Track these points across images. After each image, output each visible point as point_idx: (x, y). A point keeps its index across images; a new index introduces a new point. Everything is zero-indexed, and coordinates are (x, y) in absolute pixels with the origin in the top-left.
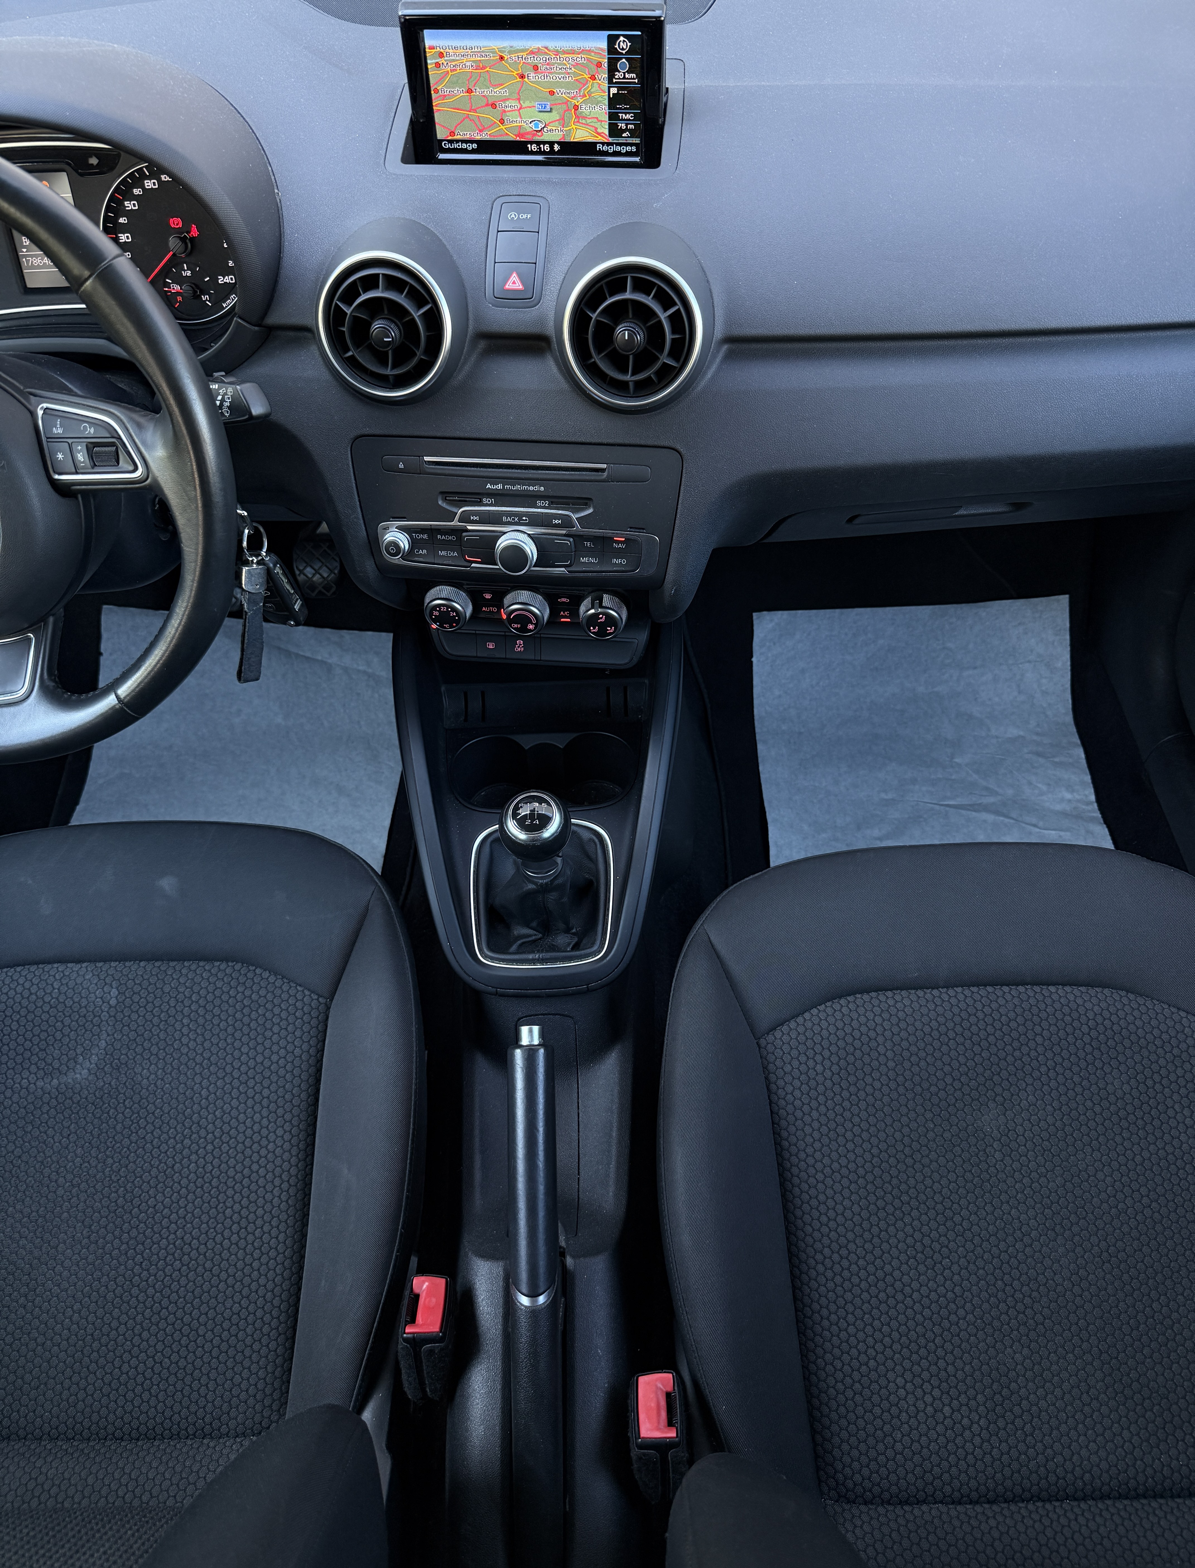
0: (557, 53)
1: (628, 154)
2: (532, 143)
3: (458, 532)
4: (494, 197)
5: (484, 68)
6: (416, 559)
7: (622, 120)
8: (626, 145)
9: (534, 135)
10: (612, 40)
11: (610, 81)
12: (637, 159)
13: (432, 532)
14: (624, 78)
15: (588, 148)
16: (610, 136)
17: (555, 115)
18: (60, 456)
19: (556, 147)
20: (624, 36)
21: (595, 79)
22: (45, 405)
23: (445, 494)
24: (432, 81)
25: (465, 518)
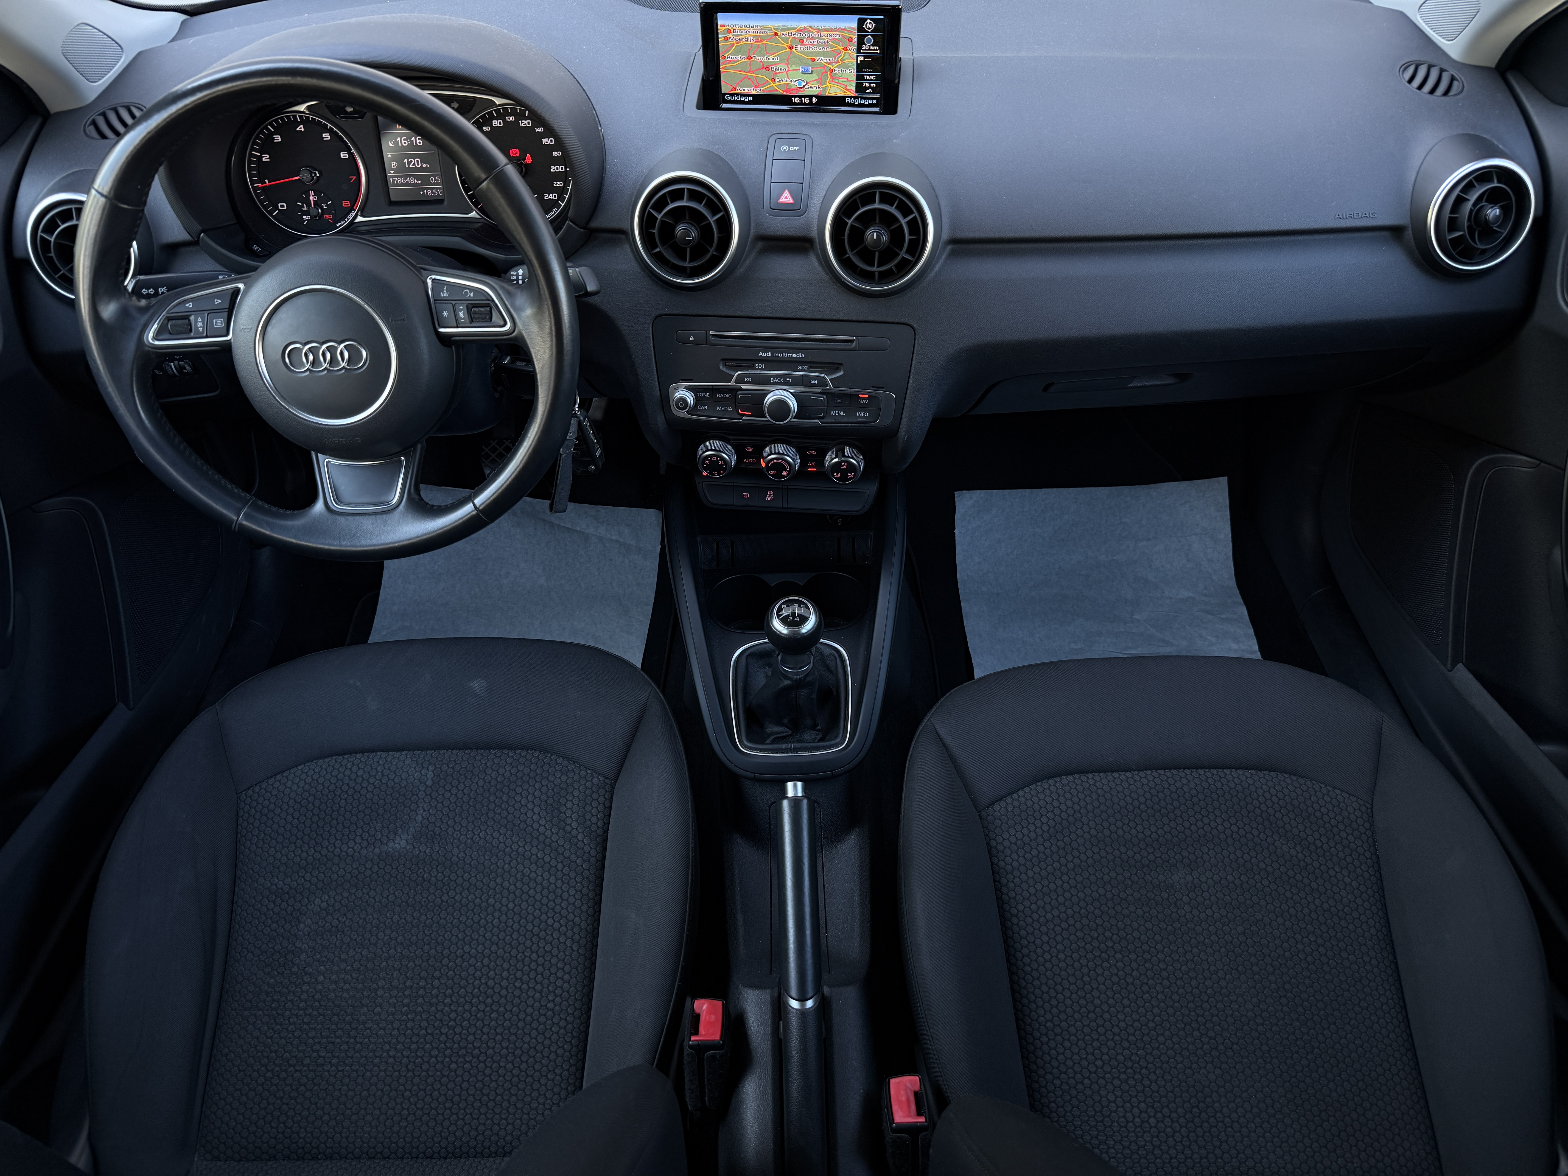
0: (818, 30)
1: (870, 105)
2: (795, 97)
3: (734, 391)
4: (770, 134)
5: (762, 41)
6: (698, 413)
7: (866, 80)
8: (869, 98)
9: (798, 91)
10: (861, 22)
11: (858, 52)
12: (877, 109)
13: (713, 391)
14: (869, 49)
15: (839, 101)
16: (857, 92)
17: (815, 76)
18: (445, 314)
19: (814, 100)
20: (871, 19)
21: (847, 50)
22: (434, 277)
23: (725, 361)
24: (721, 50)
25: (740, 379)
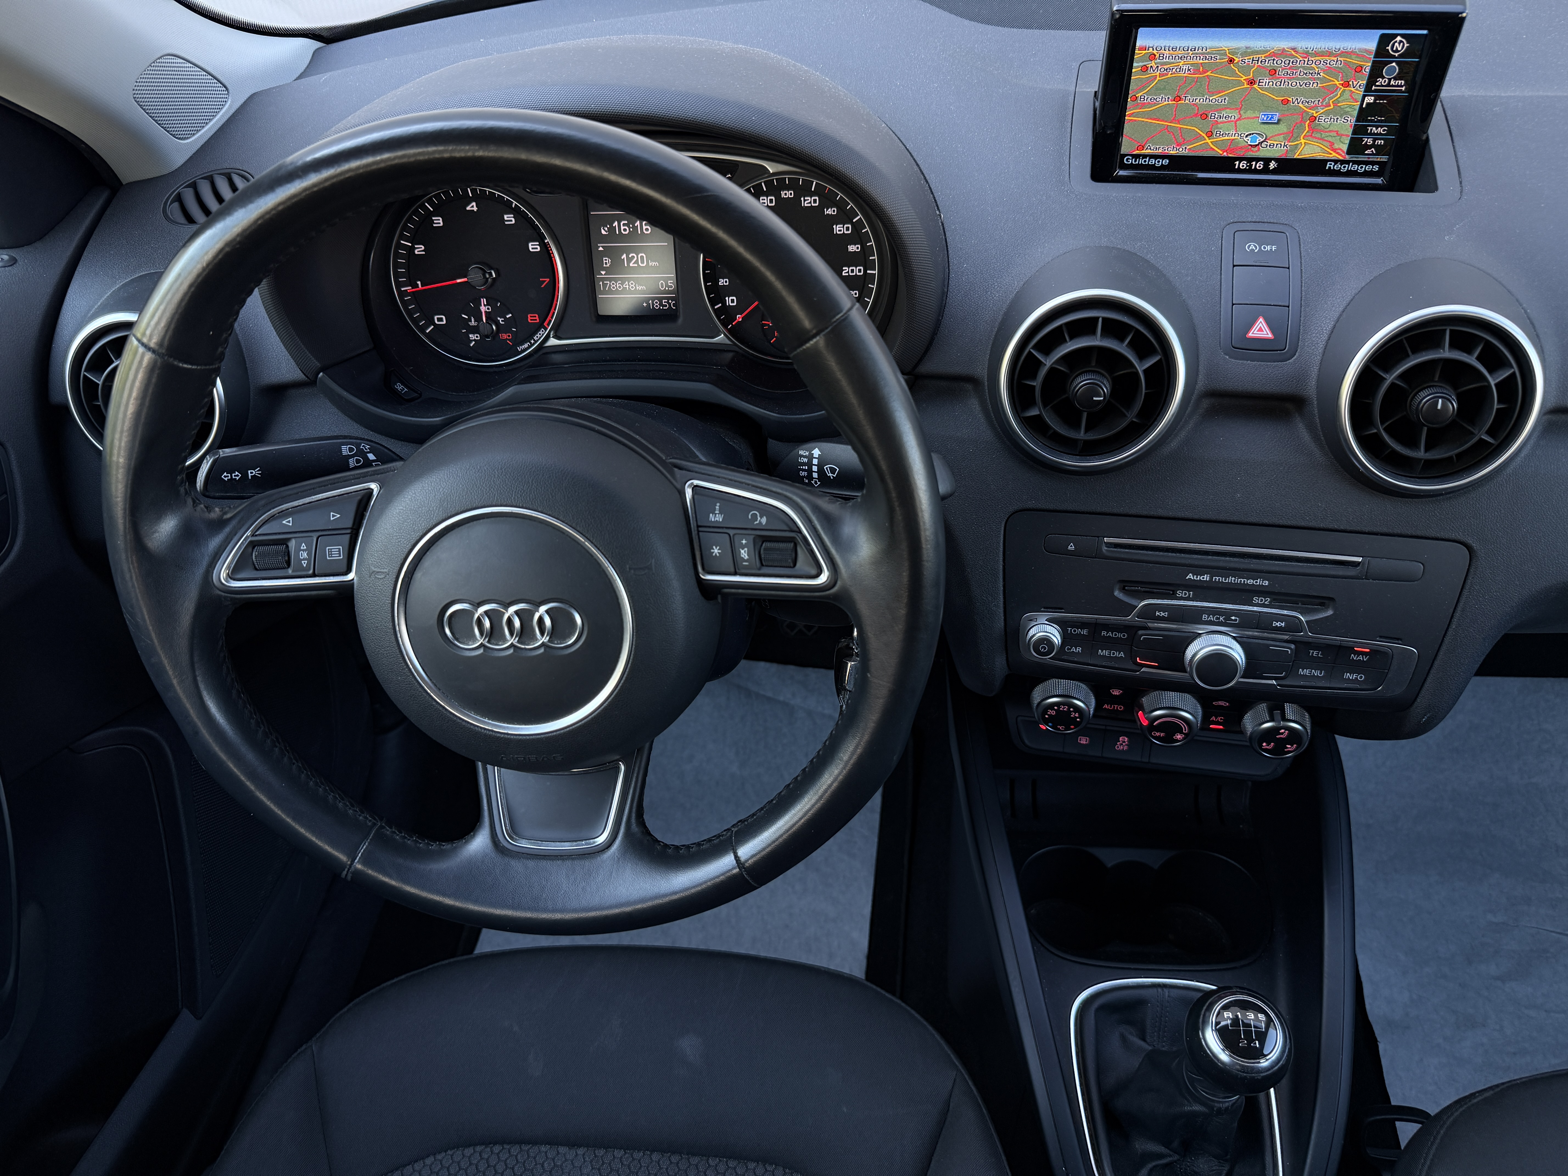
0: (1306, 54)
1: (1366, 174)
2: (1241, 159)
3: (1132, 630)
4: (1223, 224)
5: (1205, 71)
6: (1067, 659)
7: (1371, 134)
8: (1366, 163)
9: (1247, 151)
10: (1385, 40)
11: (1368, 89)
12: (1379, 181)
13: (1095, 627)
14: (1389, 85)
15: (1315, 166)
16: (1349, 152)
17: (1283, 128)
18: (716, 551)
19: (1272, 165)
20: (1402, 35)
21: (1348, 85)
22: (696, 482)
23: (1125, 585)
24: (1133, 86)
25: (1148, 613)
